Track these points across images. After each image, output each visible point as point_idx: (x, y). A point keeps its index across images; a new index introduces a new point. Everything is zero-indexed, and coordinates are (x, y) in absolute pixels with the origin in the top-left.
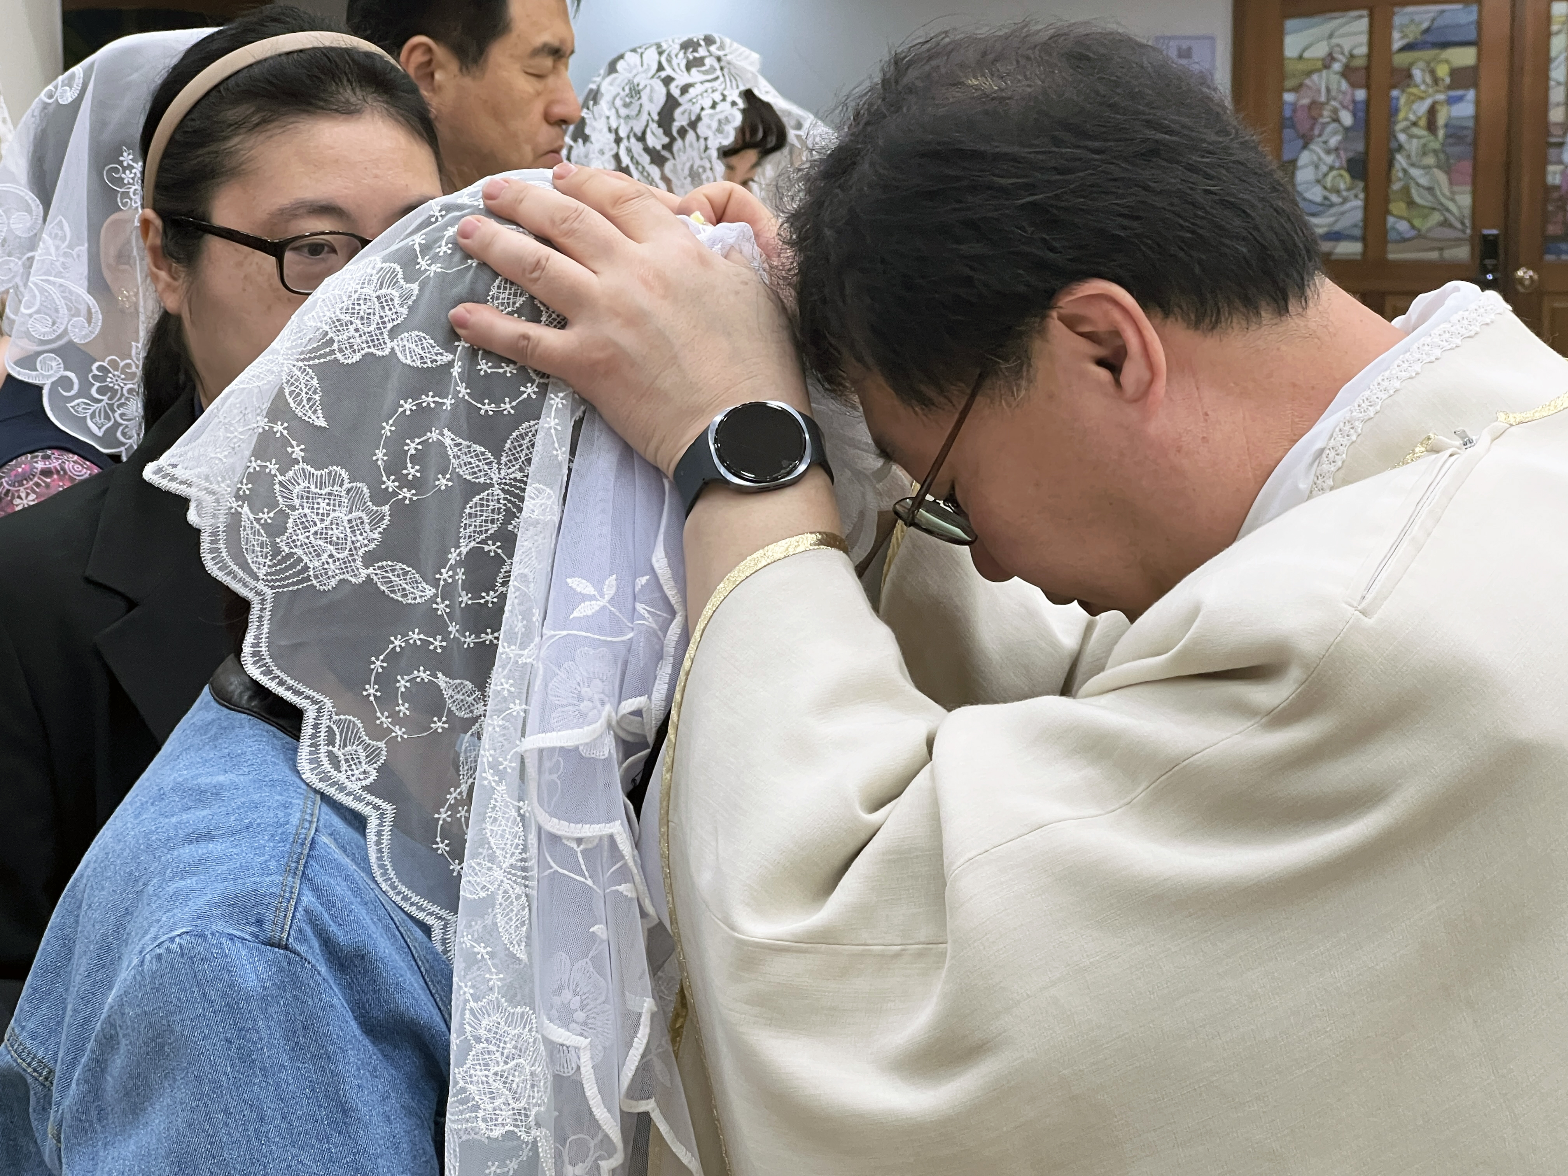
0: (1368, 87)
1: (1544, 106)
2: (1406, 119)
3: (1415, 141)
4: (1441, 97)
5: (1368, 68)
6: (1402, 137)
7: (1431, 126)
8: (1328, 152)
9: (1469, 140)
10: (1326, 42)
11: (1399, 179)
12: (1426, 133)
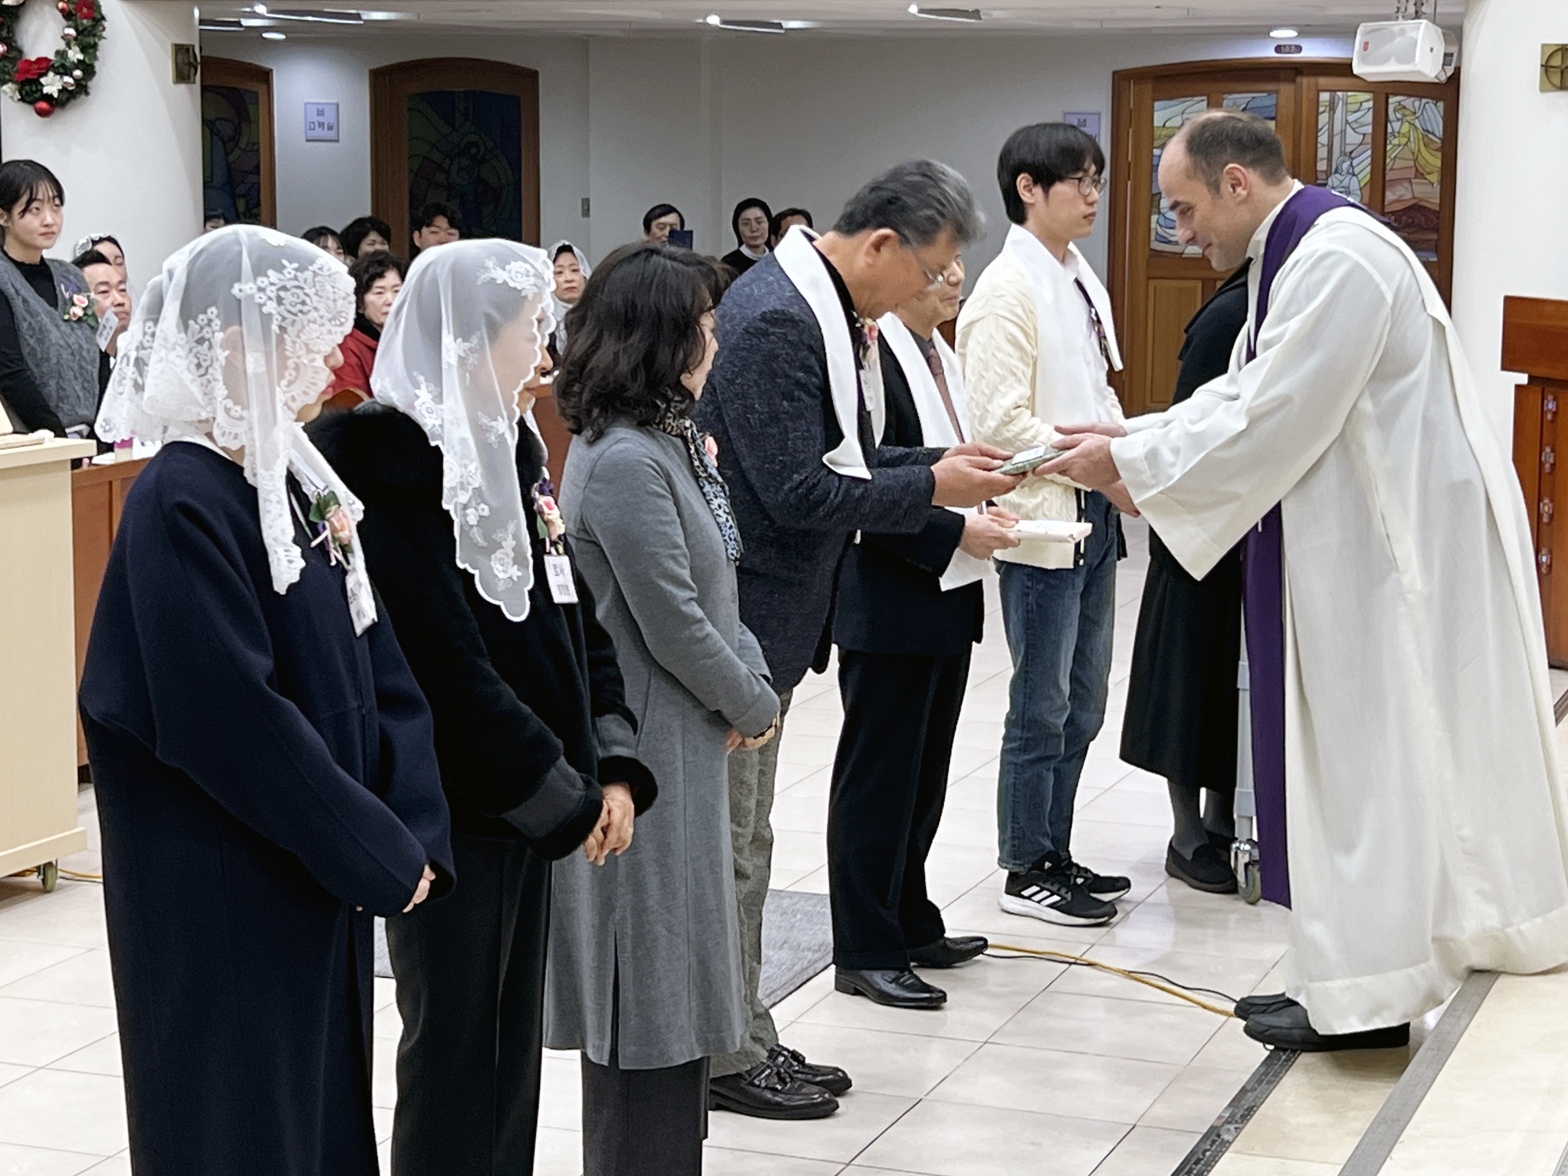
1: (1314, 159)
10: (1180, 117)
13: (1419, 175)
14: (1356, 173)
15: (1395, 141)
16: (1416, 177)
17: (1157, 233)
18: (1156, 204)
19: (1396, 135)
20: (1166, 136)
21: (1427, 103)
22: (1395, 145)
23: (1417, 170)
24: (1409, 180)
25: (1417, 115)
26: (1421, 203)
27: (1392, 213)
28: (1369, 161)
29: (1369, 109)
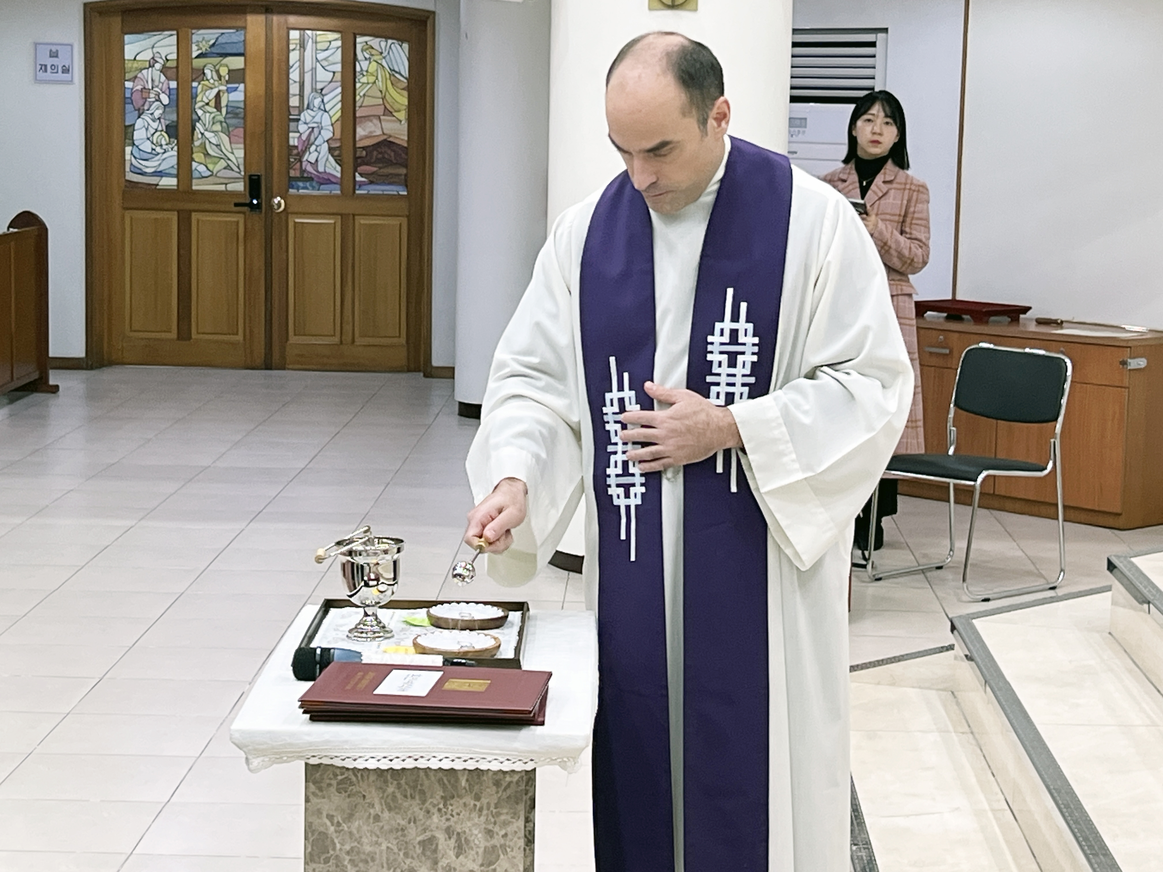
0: (177, 79)
1: (286, 94)
2: (202, 101)
3: (208, 115)
4: (223, 88)
5: (177, 67)
6: (200, 112)
7: (218, 106)
8: (154, 121)
9: (242, 115)
10: (150, 50)
11: (199, 139)
12: (215, 110)
13: (388, 112)
14: (327, 109)
15: (364, 80)
16: (384, 115)
17: (132, 164)
18: (130, 135)
19: (365, 73)
20: (137, 69)
21: (393, 43)
22: (363, 83)
23: (385, 107)
24: (379, 117)
25: (384, 55)
26: (391, 139)
27: (363, 148)
28: (339, 98)
29: (338, 48)
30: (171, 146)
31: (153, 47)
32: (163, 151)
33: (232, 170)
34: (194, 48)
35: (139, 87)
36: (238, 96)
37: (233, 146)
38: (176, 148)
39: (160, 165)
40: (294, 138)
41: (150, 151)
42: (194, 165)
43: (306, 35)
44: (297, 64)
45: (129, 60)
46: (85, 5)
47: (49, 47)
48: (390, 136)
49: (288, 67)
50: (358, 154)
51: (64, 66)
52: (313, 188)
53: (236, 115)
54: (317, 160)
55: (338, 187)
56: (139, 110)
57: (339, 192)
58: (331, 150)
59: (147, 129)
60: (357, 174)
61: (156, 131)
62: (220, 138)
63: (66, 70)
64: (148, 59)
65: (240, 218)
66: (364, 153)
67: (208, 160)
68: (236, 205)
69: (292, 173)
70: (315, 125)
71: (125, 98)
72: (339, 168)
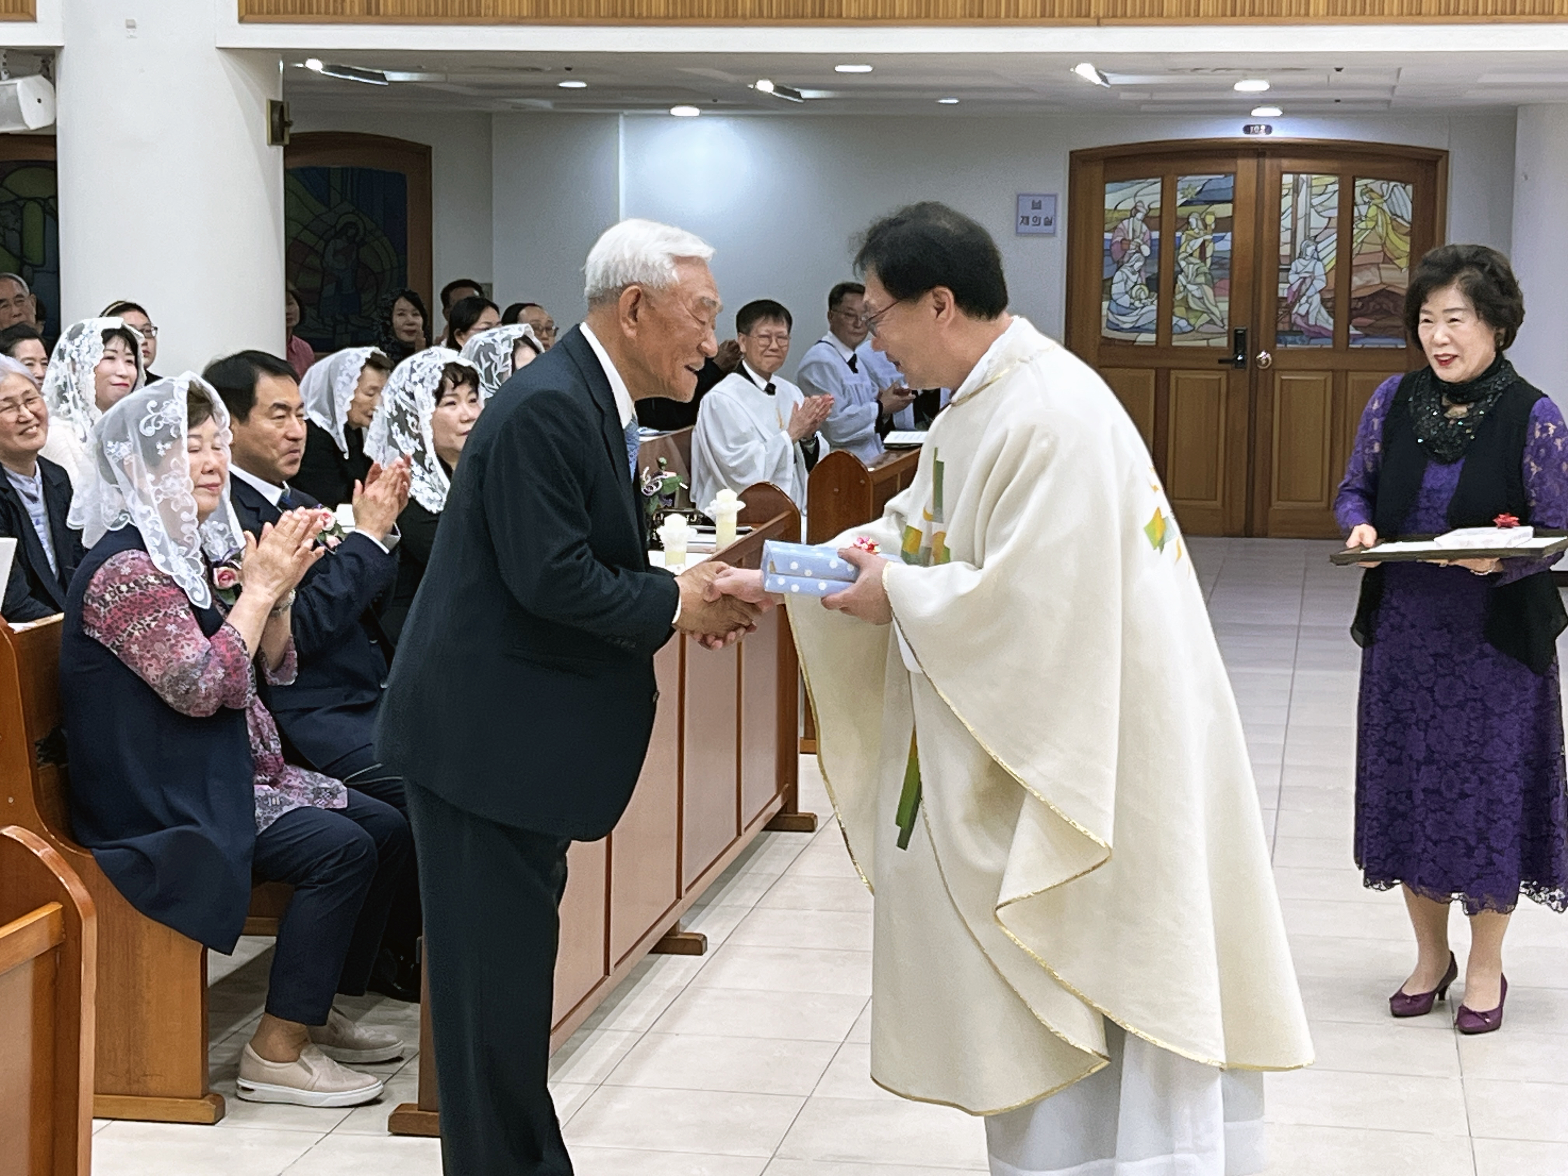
0: (1160, 229)
1: (1277, 243)
2: (1185, 251)
3: (1191, 266)
4: (1209, 237)
5: (1160, 217)
6: (1183, 264)
7: (1203, 257)
8: (1133, 273)
9: (1228, 266)
10: (1132, 199)
11: (1180, 292)
12: (1198, 261)
13: (1387, 260)
14: (1321, 258)
15: (1362, 225)
17: (1108, 320)
18: (1108, 289)
19: (1363, 219)
20: (1117, 219)
21: (1395, 185)
22: (1362, 229)
23: (1385, 254)
24: (1377, 265)
25: (1385, 198)
26: (1389, 289)
27: (1359, 299)
28: (1335, 245)
29: (1335, 192)
30: (1150, 300)
31: (1135, 195)
32: (1141, 305)
33: (1215, 324)
34: (1179, 196)
35: (1119, 239)
36: (1225, 245)
37: (1218, 299)
38: (1156, 302)
39: (1138, 320)
40: (1284, 289)
41: (1128, 305)
42: (1175, 320)
43: (1301, 181)
44: (1290, 210)
45: (1110, 210)
46: (1071, 153)
47: (1031, 198)
48: (1389, 285)
49: (1280, 214)
50: (1354, 304)
51: (1047, 218)
52: (1303, 342)
53: (1221, 266)
54: (1308, 313)
55: (1330, 341)
56: (1118, 262)
57: (1331, 346)
58: (1323, 301)
59: (1126, 283)
60: (1351, 327)
61: (1136, 284)
62: (1204, 292)
63: (1048, 222)
64: (1130, 208)
65: (1223, 376)
66: (1360, 304)
67: (1191, 314)
68: (1221, 361)
69: (1281, 327)
70: (1307, 275)
71: (1104, 250)
72: (1331, 321)
